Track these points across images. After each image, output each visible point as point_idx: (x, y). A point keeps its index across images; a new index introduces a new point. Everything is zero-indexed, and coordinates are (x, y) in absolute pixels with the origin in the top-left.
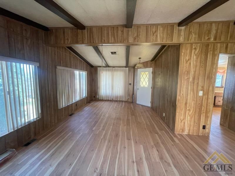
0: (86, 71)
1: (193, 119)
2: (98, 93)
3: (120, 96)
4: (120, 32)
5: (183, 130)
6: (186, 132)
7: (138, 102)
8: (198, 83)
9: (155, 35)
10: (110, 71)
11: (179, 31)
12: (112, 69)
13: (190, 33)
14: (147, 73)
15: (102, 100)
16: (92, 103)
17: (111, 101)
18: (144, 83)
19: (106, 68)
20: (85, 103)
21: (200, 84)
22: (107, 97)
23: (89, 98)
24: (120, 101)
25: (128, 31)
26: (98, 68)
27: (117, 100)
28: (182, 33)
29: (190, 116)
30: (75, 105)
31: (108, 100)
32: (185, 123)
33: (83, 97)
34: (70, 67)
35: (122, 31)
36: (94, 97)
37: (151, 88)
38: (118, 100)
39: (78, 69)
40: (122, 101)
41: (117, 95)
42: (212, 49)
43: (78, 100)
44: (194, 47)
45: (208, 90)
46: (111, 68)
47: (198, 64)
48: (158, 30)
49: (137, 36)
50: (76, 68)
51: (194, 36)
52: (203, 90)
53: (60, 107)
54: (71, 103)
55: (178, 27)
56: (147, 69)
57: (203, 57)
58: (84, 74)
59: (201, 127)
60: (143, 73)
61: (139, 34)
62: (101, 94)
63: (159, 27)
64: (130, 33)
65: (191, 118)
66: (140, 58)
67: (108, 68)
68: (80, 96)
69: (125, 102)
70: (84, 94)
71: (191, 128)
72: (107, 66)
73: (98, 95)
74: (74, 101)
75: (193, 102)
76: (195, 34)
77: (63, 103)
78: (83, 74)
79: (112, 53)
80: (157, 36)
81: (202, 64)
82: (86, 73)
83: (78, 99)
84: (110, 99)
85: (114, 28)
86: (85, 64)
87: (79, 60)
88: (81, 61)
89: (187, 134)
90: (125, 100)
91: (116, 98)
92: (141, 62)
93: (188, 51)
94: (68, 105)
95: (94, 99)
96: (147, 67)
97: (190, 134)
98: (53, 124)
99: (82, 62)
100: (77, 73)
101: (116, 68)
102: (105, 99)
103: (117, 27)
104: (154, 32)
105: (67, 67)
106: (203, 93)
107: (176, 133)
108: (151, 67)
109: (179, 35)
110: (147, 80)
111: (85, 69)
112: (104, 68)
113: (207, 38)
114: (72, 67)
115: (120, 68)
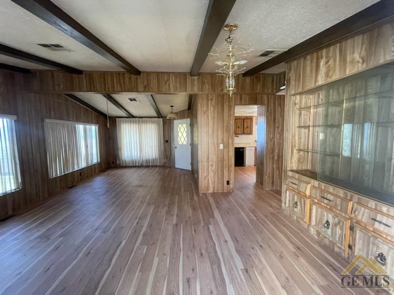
0: (97, 124)
1: (216, 174)
2: (119, 157)
3: (154, 160)
4: (127, 79)
5: (208, 189)
6: (211, 191)
7: (177, 166)
8: (218, 136)
9: (167, 84)
10: (136, 123)
11: (193, 81)
12: (139, 120)
13: (203, 83)
14: (185, 125)
15: (126, 167)
16: (109, 172)
17: (139, 167)
18: (182, 139)
19: (129, 119)
20: (97, 171)
21: (219, 136)
22: (133, 161)
23: (103, 165)
24: (153, 166)
25: (137, 78)
26: (117, 119)
27: (148, 165)
28: (196, 83)
29: (213, 171)
30: (79, 174)
31: (135, 167)
32: (208, 180)
33: (93, 163)
34: (68, 120)
35: (130, 79)
36: (113, 163)
37: (191, 145)
38: (150, 165)
39: (81, 122)
40: (156, 166)
41: (148, 159)
42: (227, 100)
43: (83, 167)
44: (210, 98)
45: (228, 142)
46: (137, 119)
47: (215, 115)
48: (171, 79)
49: (148, 84)
50: (79, 120)
51: (207, 86)
52: (223, 143)
53: (53, 176)
54: (71, 171)
55: (190, 77)
56: (185, 120)
57: (220, 108)
58: (93, 129)
59: (225, 183)
60: (180, 126)
61: (149, 82)
62: (123, 159)
63: (171, 75)
64: (139, 81)
65: (215, 174)
66: (172, 106)
67: (132, 119)
68: (87, 162)
69: (160, 166)
70: (95, 159)
71: (216, 185)
72: (131, 116)
73: (119, 160)
74: (76, 169)
75: (215, 156)
76: (209, 85)
77: (57, 170)
78: (91, 130)
79: (131, 100)
80: (169, 85)
81: (219, 116)
82: (97, 127)
83: (83, 165)
84: (137, 165)
85: (119, 74)
86: (95, 114)
87: (83, 108)
88: (87, 109)
89: (211, 192)
90: (161, 165)
91: (147, 163)
92: (174, 112)
93: (205, 101)
94: (66, 173)
95: (112, 165)
96: (184, 118)
97: (215, 191)
98: (41, 198)
99: (89, 112)
100: (80, 127)
101: (145, 119)
102: (131, 165)
103: (124, 74)
104: (166, 80)
105: (62, 119)
106: (224, 145)
107: (201, 192)
108: (188, 117)
109: (193, 85)
110: (185, 134)
111: (94, 121)
112: (127, 119)
113: (220, 89)
114: (71, 119)
115: (150, 119)
